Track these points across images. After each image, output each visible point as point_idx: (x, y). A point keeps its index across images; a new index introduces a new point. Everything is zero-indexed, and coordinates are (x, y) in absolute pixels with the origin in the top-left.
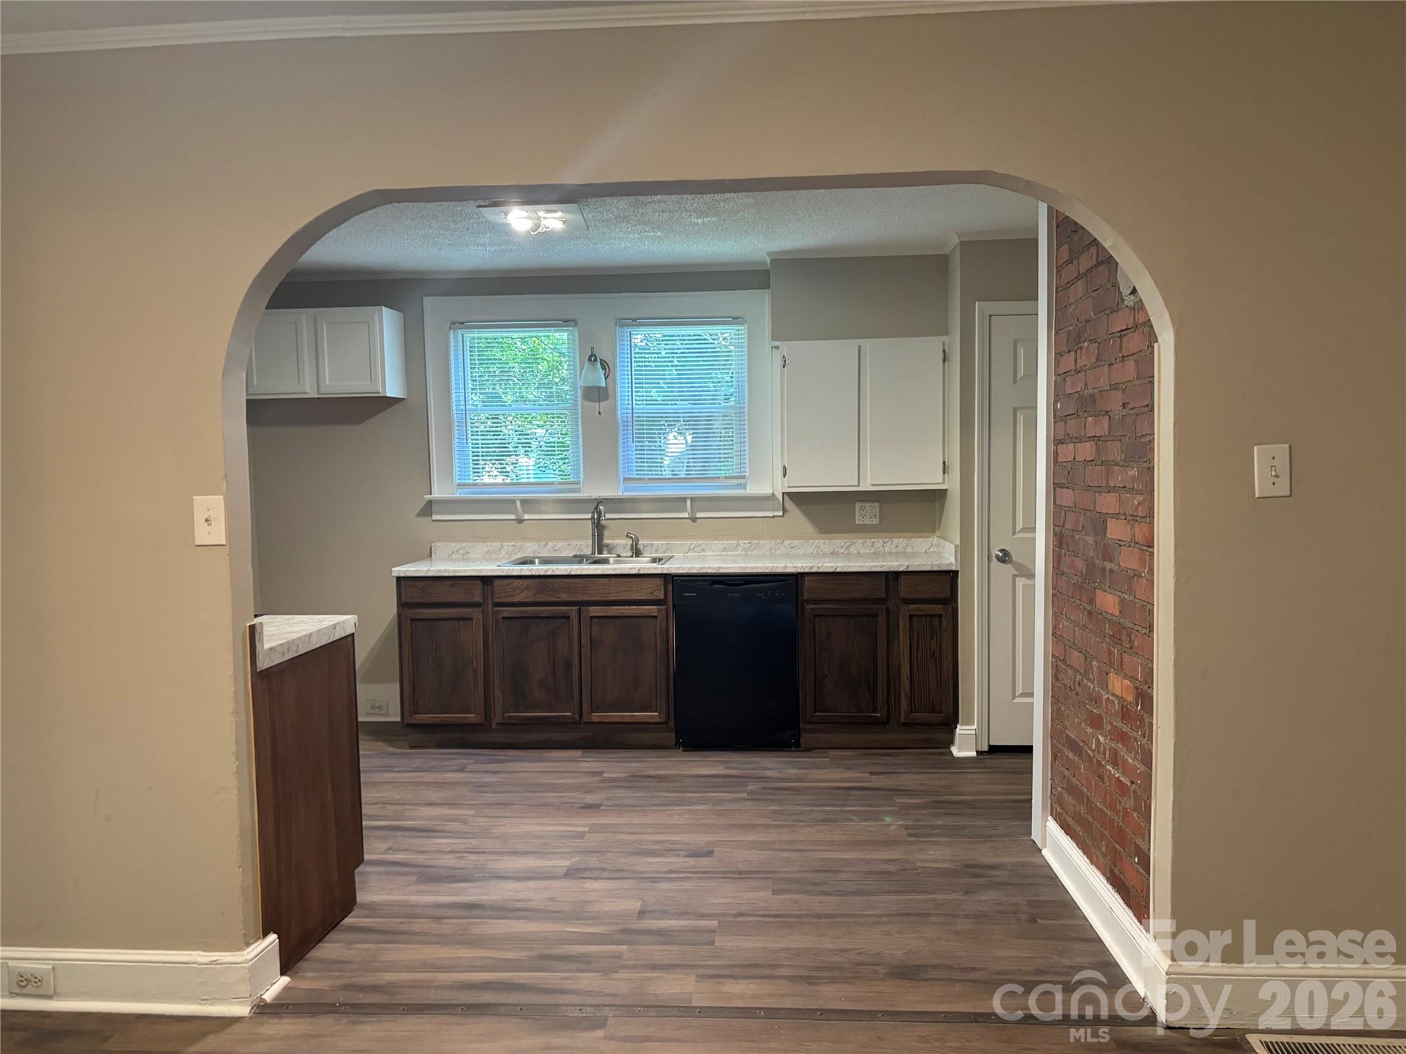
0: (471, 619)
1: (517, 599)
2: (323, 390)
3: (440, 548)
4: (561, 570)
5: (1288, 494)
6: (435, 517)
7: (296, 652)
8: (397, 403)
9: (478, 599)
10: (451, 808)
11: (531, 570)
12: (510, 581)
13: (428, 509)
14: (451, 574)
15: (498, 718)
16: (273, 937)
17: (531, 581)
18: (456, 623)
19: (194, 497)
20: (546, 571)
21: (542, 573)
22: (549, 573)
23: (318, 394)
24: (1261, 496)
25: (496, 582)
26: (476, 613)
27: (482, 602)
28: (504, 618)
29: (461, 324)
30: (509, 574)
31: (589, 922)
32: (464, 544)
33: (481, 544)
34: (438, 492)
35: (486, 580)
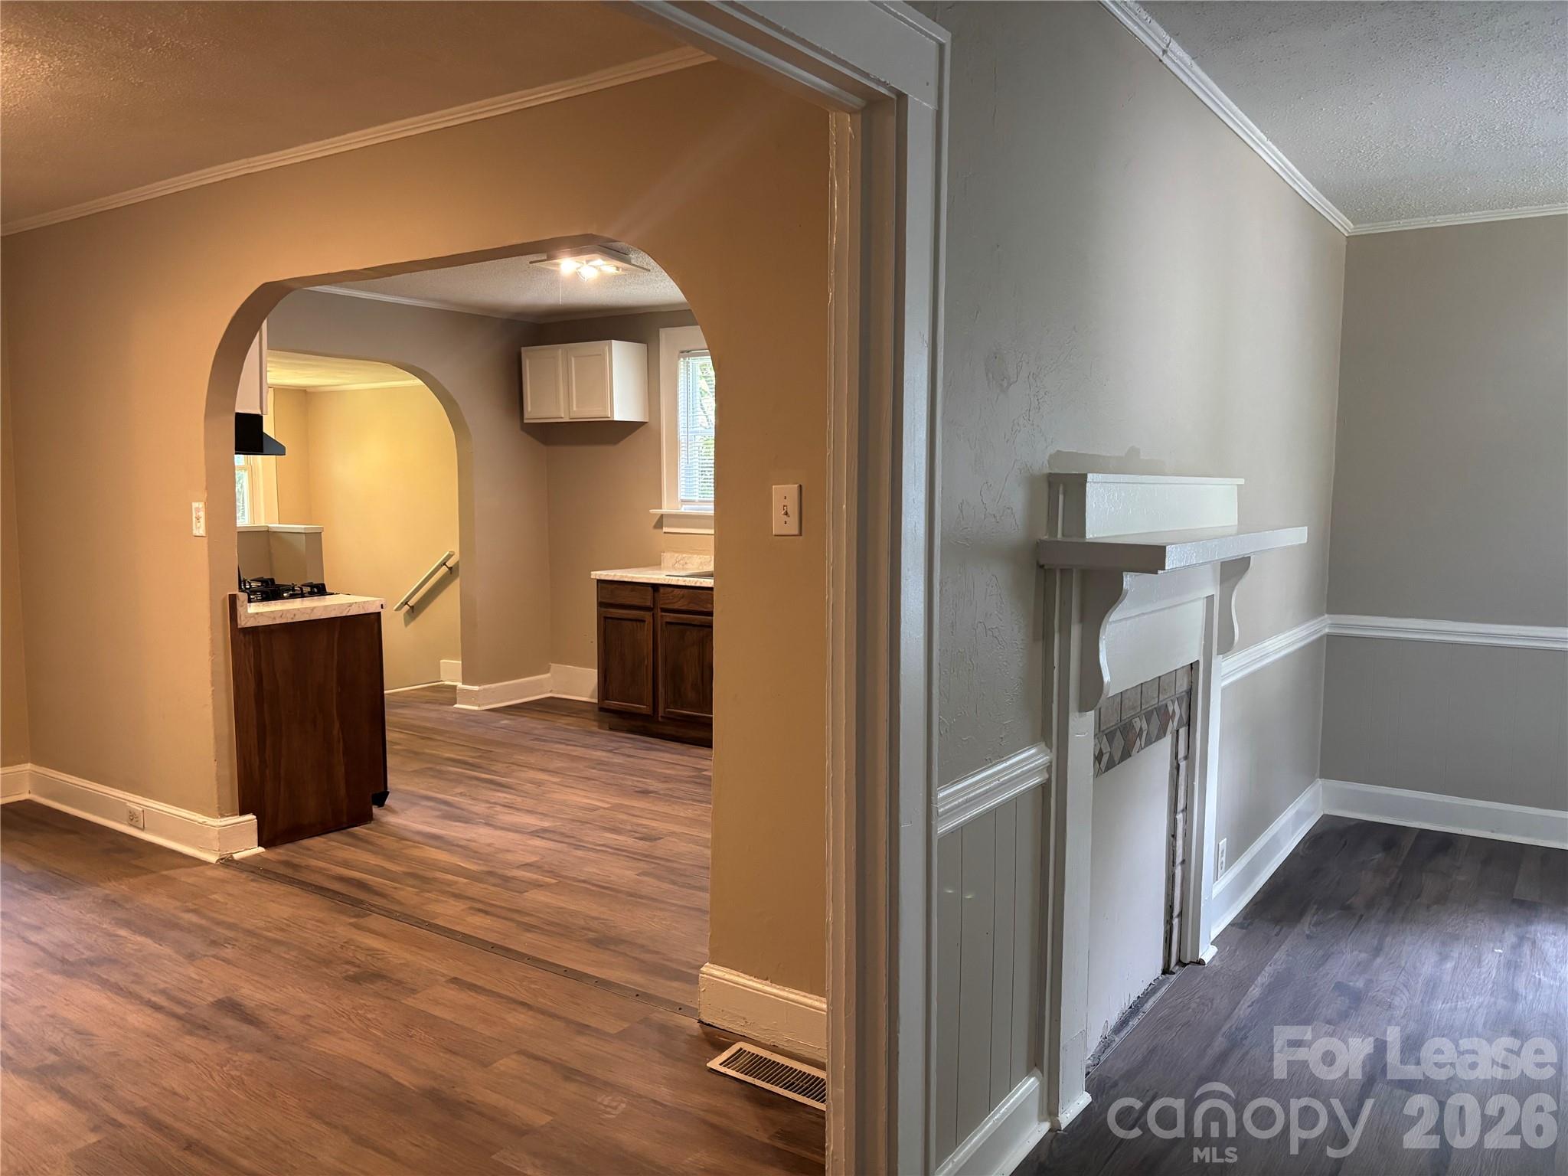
0: (645, 621)
1: (676, 606)
3: (668, 558)
4: (707, 582)
6: (665, 529)
8: (640, 427)
9: (649, 603)
11: (684, 581)
12: (671, 589)
13: (660, 523)
14: (630, 580)
15: (661, 712)
16: (251, 815)
17: (686, 591)
18: (634, 623)
20: (696, 583)
21: (693, 584)
22: (698, 585)
24: (778, 533)
25: (662, 590)
26: (647, 616)
27: (652, 606)
28: (667, 623)
29: (688, 352)
30: (669, 583)
32: (684, 555)
33: (695, 556)
34: (666, 509)
35: (656, 587)
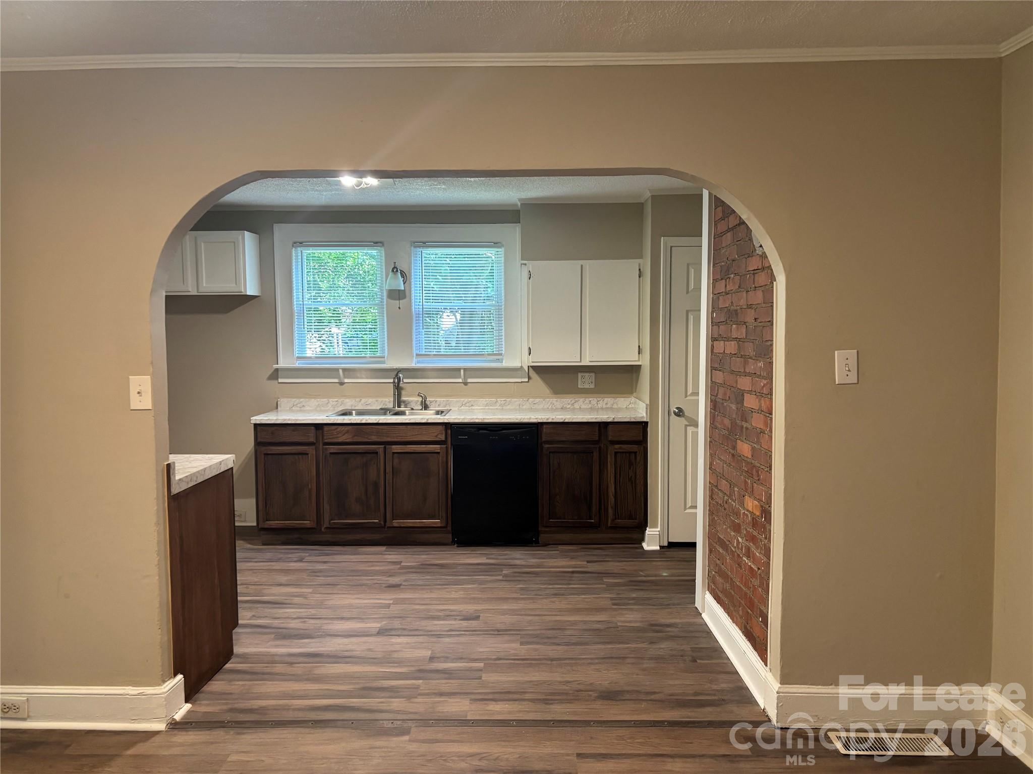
0: (308, 454)
1: (340, 440)
2: (201, 290)
3: (284, 403)
4: (372, 419)
5: (856, 382)
6: (280, 380)
7: (196, 481)
8: (252, 299)
9: (312, 440)
10: (295, 588)
11: (350, 420)
12: (336, 427)
13: (275, 375)
14: (293, 422)
15: (326, 524)
16: (180, 677)
17: (350, 427)
18: (296, 457)
19: (130, 377)
20: (361, 420)
21: (359, 422)
22: (364, 422)
23: (198, 292)
24: (840, 383)
25: (326, 428)
26: (311, 450)
27: (315, 442)
28: (331, 453)
29: (300, 243)
30: (335, 422)
31: (396, 665)
32: (302, 400)
33: (313, 400)
34: (283, 363)
35: (319, 427)
